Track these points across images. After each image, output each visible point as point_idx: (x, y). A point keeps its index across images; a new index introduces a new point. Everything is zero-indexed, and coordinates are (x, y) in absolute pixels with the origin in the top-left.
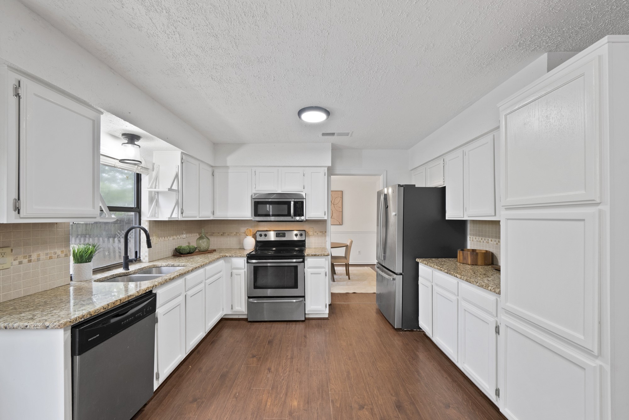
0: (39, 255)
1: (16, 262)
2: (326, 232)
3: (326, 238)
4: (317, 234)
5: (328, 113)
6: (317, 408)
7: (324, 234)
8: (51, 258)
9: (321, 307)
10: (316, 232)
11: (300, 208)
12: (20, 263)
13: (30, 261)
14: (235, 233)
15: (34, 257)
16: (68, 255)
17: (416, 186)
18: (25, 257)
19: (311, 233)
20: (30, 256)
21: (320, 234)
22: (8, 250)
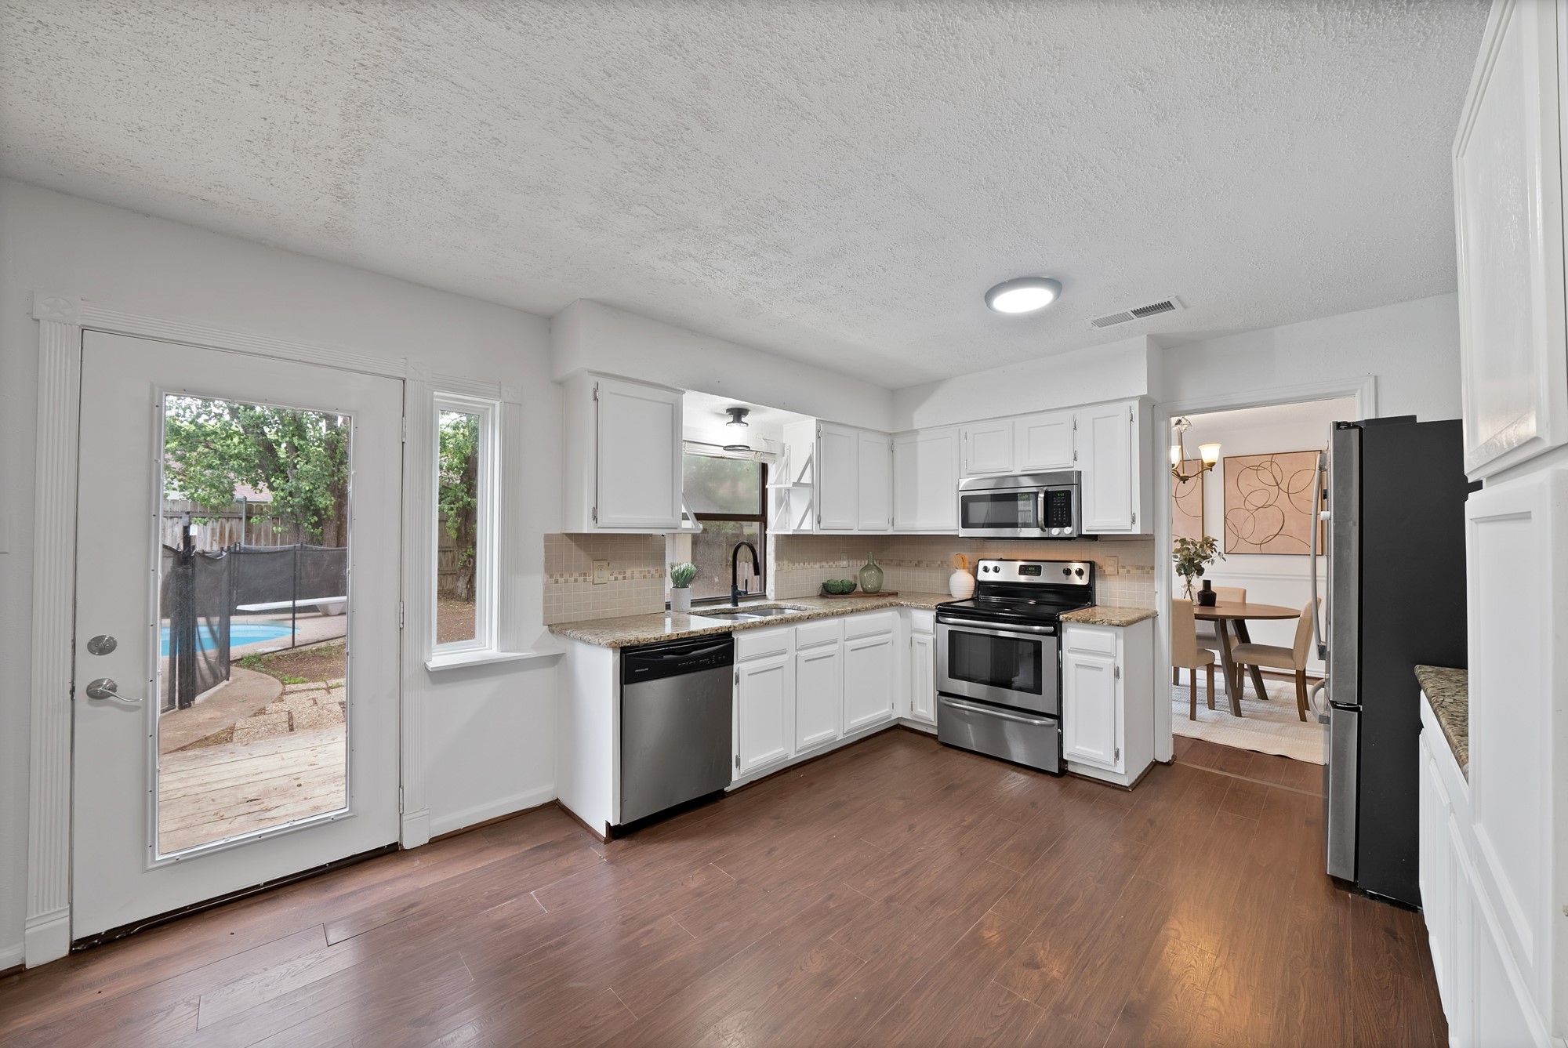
0: (633, 572)
1: (612, 578)
2: (1153, 568)
3: (1154, 585)
4: (1128, 572)
5: (1054, 283)
6: (941, 918)
7: (1148, 573)
8: (645, 577)
9: (1102, 753)
10: (1124, 567)
11: (1061, 507)
12: (616, 579)
13: (624, 578)
14: (939, 563)
15: (628, 574)
16: (663, 575)
17: (1419, 421)
18: (620, 573)
19: (1109, 570)
20: (625, 572)
21: (1134, 571)
22: (605, 563)
